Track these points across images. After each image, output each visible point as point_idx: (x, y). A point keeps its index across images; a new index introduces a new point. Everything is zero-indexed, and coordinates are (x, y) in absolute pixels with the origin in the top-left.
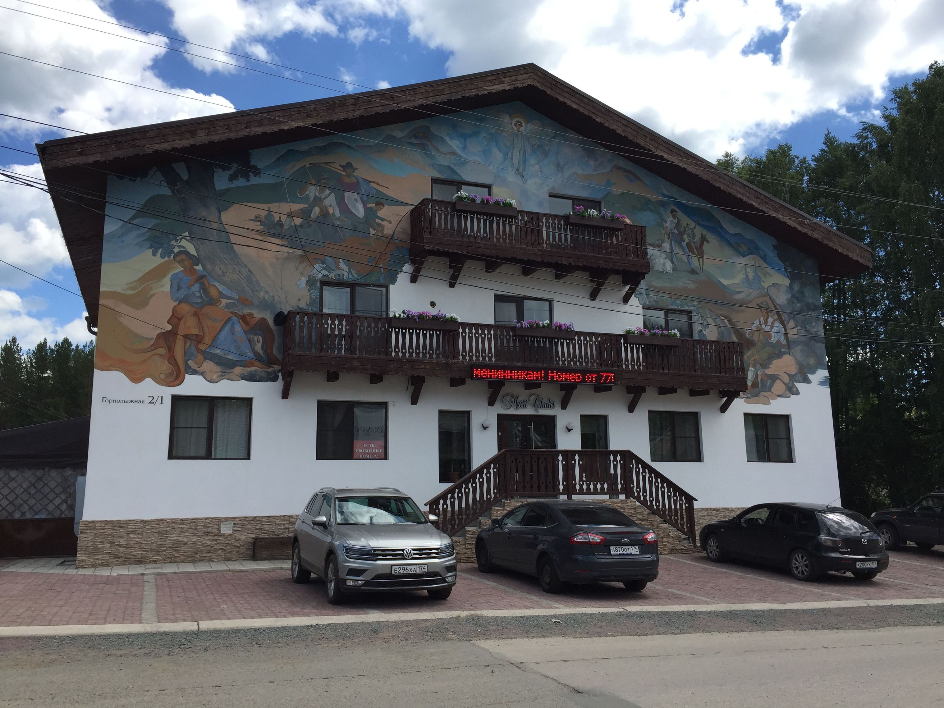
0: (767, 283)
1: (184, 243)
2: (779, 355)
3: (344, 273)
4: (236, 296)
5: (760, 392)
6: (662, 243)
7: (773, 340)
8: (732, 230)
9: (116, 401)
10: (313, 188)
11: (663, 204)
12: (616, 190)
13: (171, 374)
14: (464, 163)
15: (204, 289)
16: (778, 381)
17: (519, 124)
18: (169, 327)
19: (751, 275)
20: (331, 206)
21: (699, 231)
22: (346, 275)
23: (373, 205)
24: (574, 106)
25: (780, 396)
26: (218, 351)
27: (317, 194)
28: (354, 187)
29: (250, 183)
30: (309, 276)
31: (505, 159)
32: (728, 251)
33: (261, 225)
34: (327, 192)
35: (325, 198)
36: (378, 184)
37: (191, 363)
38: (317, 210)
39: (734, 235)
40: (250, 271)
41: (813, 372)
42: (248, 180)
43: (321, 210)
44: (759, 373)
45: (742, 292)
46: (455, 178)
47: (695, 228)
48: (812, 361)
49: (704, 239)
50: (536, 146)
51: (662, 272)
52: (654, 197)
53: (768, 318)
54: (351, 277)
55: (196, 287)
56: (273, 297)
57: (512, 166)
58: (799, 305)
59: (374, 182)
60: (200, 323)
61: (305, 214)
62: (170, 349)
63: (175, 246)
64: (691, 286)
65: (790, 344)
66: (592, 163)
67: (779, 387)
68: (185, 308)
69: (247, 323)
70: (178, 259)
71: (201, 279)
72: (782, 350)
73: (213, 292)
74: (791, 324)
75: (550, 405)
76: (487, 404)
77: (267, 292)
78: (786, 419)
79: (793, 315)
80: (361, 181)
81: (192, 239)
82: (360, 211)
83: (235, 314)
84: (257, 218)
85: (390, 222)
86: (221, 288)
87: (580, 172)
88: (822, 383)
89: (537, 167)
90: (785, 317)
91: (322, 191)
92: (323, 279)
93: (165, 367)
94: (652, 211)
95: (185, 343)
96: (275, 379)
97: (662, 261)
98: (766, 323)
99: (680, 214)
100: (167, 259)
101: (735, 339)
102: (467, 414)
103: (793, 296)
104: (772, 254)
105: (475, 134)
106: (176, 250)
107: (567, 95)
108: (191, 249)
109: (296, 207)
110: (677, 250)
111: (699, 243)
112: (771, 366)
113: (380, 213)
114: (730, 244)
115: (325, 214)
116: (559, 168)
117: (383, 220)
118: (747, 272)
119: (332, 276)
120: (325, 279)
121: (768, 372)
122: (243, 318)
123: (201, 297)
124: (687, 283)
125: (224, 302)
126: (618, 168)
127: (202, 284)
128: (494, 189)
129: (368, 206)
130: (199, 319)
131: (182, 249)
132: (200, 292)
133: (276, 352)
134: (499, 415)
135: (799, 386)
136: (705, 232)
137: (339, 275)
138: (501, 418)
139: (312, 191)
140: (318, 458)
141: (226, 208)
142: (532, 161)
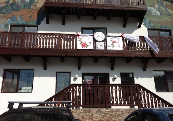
3: (20, 22)
6: (155, 5)
43: (13, 1)
51: (155, 15)
54: (22, 23)
61: (7, 3)
82: (28, 0)
92: (11, 24)
97: (155, 11)
110: (161, 7)
111: (170, 5)
119: (14, 23)
134: (82, 73)
137: (17, 22)
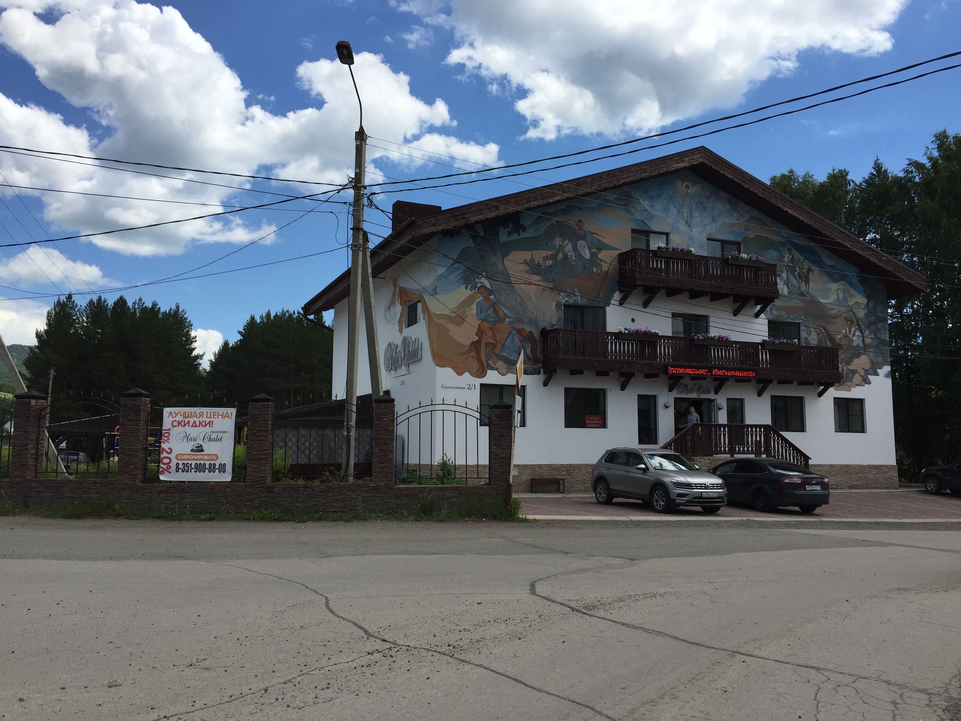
0: (851, 302)
1: (483, 280)
2: (858, 356)
4: (514, 316)
5: (845, 382)
6: (782, 273)
7: (854, 344)
8: (829, 263)
9: (449, 387)
10: (558, 239)
11: (782, 244)
12: (752, 235)
13: (479, 370)
14: (652, 217)
15: (496, 312)
16: (857, 375)
17: (687, 187)
18: (476, 338)
19: (841, 296)
20: (569, 252)
21: (806, 265)
22: (579, 300)
23: (595, 250)
24: (730, 177)
25: (858, 385)
26: (505, 354)
27: (561, 244)
28: (583, 237)
29: (521, 237)
30: (557, 301)
31: (678, 213)
32: (825, 278)
33: (527, 266)
34: (567, 241)
35: (565, 246)
36: (598, 235)
37: (490, 362)
38: (560, 255)
39: (830, 266)
40: (522, 298)
41: (881, 368)
42: (519, 235)
43: (564, 255)
44: (844, 368)
45: (834, 309)
46: (646, 229)
47: (804, 262)
48: (880, 359)
49: (809, 270)
50: (698, 204)
51: (781, 295)
52: (776, 238)
53: (852, 328)
54: (582, 301)
55: (491, 310)
56: (536, 316)
57: (683, 218)
58: (873, 318)
59: (595, 234)
60: (494, 335)
61: (554, 257)
62: (478, 353)
63: (478, 282)
64: (800, 304)
65: (866, 347)
66: (735, 214)
67: (857, 378)
68: (486, 325)
69: (521, 335)
70: (480, 291)
71: (493, 304)
72: (861, 351)
73: (502, 315)
74: (867, 332)
75: (708, 392)
76: (667, 391)
77: (532, 313)
78: (861, 402)
79: (869, 325)
80: (587, 233)
81: (487, 277)
82: (587, 254)
83: (514, 329)
84: (525, 261)
85: (606, 262)
86: (506, 311)
87: (727, 221)
88: (886, 376)
89: (699, 219)
90: (863, 327)
91: (564, 240)
92: (566, 303)
93: (476, 365)
94: (775, 249)
95: (486, 349)
96: (539, 373)
97: (781, 287)
98: (850, 331)
99: (794, 252)
100: (473, 291)
101: (829, 344)
102: (654, 397)
103: (869, 311)
104: (855, 280)
105: (659, 196)
106: (479, 285)
107: (726, 169)
108: (487, 283)
109: (549, 253)
110: (791, 277)
111: (806, 273)
112: (852, 363)
113: (600, 256)
114: (827, 273)
115: (566, 257)
116: (714, 219)
117: (601, 260)
118: (838, 294)
119: (570, 301)
120: (567, 303)
121: (850, 367)
122: (519, 332)
123: (494, 317)
124: (797, 303)
125: (508, 320)
126: (753, 218)
127: (494, 308)
128: (672, 236)
129: (592, 251)
130: (493, 332)
131: (482, 284)
132: (493, 314)
133: (539, 354)
134: (675, 398)
135: (871, 377)
136: (810, 264)
137: (575, 300)
138: (677, 401)
139: (558, 241)
140: (566, 426)
141: (507, 255)
142: (696, 214)
